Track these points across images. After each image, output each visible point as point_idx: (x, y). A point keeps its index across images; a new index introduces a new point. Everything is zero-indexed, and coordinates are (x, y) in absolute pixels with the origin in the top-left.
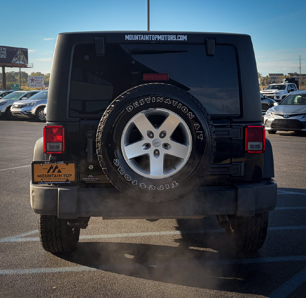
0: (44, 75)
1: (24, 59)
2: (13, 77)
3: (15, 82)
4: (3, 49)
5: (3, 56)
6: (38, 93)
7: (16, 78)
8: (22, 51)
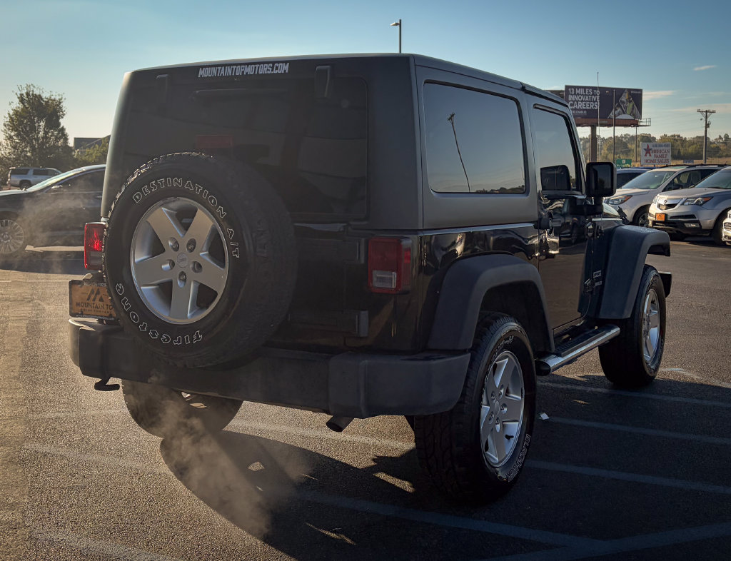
0: (687, 139)
1: (633, 109)
2: (625, 145)
3: (627, 154)
4: (593, 92)
5: (594, 106)
6: (642, 175)
7: (629, 146)
8: (630, 94)
